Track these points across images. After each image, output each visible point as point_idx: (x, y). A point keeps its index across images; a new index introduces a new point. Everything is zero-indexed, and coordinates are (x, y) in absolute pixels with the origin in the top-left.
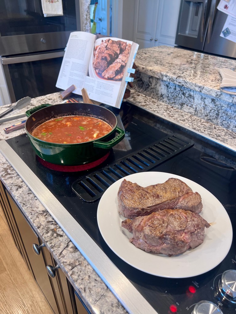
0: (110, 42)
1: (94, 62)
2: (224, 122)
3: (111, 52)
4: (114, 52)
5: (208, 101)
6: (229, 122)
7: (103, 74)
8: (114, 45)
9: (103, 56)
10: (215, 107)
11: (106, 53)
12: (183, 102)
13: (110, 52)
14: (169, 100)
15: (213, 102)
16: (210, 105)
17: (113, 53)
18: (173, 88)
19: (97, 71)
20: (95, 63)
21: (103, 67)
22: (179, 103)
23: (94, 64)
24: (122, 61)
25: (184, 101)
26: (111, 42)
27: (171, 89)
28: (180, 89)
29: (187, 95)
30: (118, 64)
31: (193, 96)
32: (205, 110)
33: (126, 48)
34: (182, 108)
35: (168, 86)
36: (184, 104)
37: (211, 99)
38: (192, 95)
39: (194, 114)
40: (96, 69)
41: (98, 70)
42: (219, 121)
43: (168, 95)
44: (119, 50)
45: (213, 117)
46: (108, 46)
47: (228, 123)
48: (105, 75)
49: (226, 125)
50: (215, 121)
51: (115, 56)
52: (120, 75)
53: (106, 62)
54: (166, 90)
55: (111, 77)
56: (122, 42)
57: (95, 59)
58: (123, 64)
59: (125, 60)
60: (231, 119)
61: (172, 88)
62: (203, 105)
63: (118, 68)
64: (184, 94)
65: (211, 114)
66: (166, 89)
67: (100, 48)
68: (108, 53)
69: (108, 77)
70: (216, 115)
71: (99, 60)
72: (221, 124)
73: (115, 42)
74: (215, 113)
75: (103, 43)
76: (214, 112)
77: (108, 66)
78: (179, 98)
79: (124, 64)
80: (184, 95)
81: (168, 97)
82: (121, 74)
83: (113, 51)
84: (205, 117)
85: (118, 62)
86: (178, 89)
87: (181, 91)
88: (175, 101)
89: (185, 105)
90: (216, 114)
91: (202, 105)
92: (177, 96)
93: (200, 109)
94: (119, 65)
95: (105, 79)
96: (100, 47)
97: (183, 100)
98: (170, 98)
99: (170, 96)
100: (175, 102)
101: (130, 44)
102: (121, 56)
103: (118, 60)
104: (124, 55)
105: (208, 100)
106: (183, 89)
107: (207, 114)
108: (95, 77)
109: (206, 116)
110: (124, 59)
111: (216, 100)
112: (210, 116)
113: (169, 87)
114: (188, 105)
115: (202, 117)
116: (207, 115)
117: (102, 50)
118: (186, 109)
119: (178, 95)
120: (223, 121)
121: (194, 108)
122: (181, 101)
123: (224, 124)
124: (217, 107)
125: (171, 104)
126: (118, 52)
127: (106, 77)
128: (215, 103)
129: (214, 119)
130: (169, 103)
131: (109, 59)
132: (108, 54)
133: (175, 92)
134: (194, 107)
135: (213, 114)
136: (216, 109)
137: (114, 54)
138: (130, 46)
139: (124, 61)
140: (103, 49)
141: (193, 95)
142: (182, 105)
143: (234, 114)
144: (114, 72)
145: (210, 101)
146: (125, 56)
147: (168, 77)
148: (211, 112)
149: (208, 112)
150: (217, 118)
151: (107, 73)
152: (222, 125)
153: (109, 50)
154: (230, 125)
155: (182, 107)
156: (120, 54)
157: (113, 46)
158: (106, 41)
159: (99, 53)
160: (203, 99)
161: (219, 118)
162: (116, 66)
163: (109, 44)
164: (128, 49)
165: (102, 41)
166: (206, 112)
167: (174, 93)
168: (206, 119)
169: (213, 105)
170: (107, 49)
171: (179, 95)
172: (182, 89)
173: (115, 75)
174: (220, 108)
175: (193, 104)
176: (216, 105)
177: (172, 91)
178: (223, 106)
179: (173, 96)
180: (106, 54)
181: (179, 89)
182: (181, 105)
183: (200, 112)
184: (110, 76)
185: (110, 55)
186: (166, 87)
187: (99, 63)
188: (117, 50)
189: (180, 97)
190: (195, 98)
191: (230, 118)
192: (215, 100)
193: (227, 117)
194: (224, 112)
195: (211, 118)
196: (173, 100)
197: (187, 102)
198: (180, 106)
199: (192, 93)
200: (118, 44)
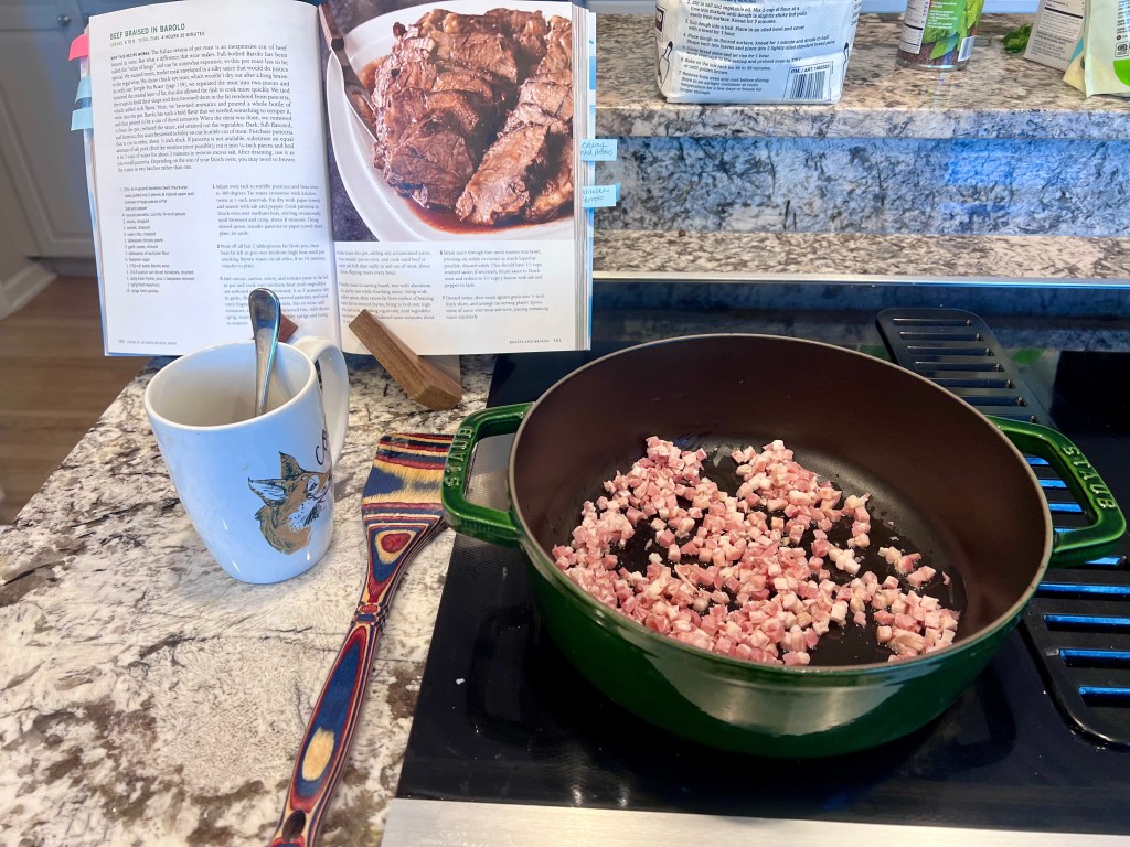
0: (447, 29)
1: (379, 157)
2: (907, 214)
3: (472, 79)
4: (488, 78)
5: (837, 163)
6: (929, 209)
7: (462, 206)
8: (477, 38)
9: (433, 111)
10: (865, 174)
11: (446, 92)
12: (726, 198)
13: (467, 78)
14: (654, 210)
15: (856, 161)
16: (845, 174)
17: (483, 80)
18: (671, 158)
19: (420, 198)
20: (388, 161)
21: (451, 165)
22: (707, 205)
23: (388, 166)
24: (546, 113)
25: (731, 194)
26: (454, 23)
27: (659, 163)
28: (704, 151)
29: (740, 167)
30: (529, 133)
31: (768, 161)
32: (828, 196)
33: (544, 43)
34: (724, 224)
35: (640, 158)
36: (731, 204)
37: (850, 150)
38: (763, 158)
39: (781, 226)
40: (405, 190)
41: (425, 190)
42: (889, 216)
43: (649, 191)
44: (510, 62)
45: (863, 211)
46: (442, 53)
47: (923, 213)
48: (474, 209)
49: (918, 223)
50: (871, 225)
51: (496, 95)
52: (558, 187)
53: (462, 140)
54: (634, 176)
55: (510, 209)
56: (514, 17)
57: (383, 136)
58: (554, 129)
59: (561, 106)
60: (934, 197)
61: (666, 158)
62: (819, 183)
63: (534, 155)
64: (723, 167)
65: (853, 205)
66: (636, 169)
67: (395, 73)
68: (457, 87)
69: (494, 213)
70: (872, 203)
71: (414, 138)
72: (898, 225)
73: (479, 22)
74: (870, 196)
75: (406, 42)
76: (864, 196)
77: (477, 160)
78: (704, 190)
79: (557, 126)
80: (726, 171)
81: (650, 198)
82: (562, 181)
83: (481, 69)
84: (831, 223)
85: (526, 122)
86: (693, 154)
87: (708, 161)
88: (688, 205)
89: (737, 207)
90: (876, 197)
91: (814, 183)
92: (691, 183)
93: (806, 201)
94: (536, 139)
95: (482, 227)
96: (392, 64)
97: (721, 191)
98: (660, 201)
99: (661, 194)
100: (687, 211)
101: (560, 20)
102: (532, 88)
103: (522, 114)
104: (544, 79)
105: (835, 158)
106: (718, 147)
107: (836, 211)
108: (415, 234)
109: (833, 218)
110: (553, 100)
111: (870, 150)
112: (850, 214)
113: (649, 159)
114: (749, 201)
115: (817, 226)
116: (840, 214)
117: (412, 80)
118: (741, 220)
119: (696, 179)
120: (904, 213)
121: (777, 206)
122: (712, 196)
123: (907, 221)
124: (874, 173)
125: (669, 224)
126: (510, 71)
127: (484, 215)
128: (864, 160)
129: (868, 217)
130: (656, 224)
131: (470, 119)
132: (458, 91)
133: (684, 168)
134: (779, 200)
135: (863, 199)
136: (870, 181)
137: (493, 87)
138: (564, 28)
139: (554, 109)
140: (418, 76)
141: (769, 157)
142: (722, 209)
143: (942, 176)
144: (517, 180)
145: (846, 158)
146: (554, 84)
147: (655, 121)
148: (854, 195)
149: (839, 201)
150: (877, 211)
151: (485, 195)
152: (900, 229)
153: (457, 69)
154: (930, 216)
155: (723, 219)
156: (521, 82)
157: (472, 47)
158: (419, 25)
159: (398, 97)
160: (812, 160)
161: (888, 206)
162: (518, 147)
163: (445, 40)
164: (559, 45)
165: (399, 30)
166: (832, 205)
167: (676, 176)
168: (833, 228)
169: (860, 169)
170: (440, 70)
171: (700, 175)
172: (713, 151)
173: (527, 194)
174: (890, 172)
175: (771, 191)
176: (870, 168)
177: (664, 170)
178: (899, 163)
179: (673, 190)
180: (447, 98)
181: (701, 154)
182: (717, 213)
183: (808, 211)
184: (504, 206)
185: (468, 97)
186: (635, 164)
187: (413, 152)
188: (502, 61)
189: (707, 185)
190: (779, 168)
191: (927, 196)
192: (864, 150)
193: (917, 194)
194: (903, 182)
195: (856, 218)
196: (674, 204)
197: (743, 193)
198: (711, 216)
199: (762, 154)
200: (494, 32)
